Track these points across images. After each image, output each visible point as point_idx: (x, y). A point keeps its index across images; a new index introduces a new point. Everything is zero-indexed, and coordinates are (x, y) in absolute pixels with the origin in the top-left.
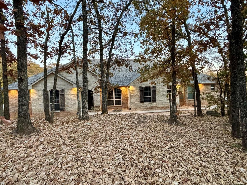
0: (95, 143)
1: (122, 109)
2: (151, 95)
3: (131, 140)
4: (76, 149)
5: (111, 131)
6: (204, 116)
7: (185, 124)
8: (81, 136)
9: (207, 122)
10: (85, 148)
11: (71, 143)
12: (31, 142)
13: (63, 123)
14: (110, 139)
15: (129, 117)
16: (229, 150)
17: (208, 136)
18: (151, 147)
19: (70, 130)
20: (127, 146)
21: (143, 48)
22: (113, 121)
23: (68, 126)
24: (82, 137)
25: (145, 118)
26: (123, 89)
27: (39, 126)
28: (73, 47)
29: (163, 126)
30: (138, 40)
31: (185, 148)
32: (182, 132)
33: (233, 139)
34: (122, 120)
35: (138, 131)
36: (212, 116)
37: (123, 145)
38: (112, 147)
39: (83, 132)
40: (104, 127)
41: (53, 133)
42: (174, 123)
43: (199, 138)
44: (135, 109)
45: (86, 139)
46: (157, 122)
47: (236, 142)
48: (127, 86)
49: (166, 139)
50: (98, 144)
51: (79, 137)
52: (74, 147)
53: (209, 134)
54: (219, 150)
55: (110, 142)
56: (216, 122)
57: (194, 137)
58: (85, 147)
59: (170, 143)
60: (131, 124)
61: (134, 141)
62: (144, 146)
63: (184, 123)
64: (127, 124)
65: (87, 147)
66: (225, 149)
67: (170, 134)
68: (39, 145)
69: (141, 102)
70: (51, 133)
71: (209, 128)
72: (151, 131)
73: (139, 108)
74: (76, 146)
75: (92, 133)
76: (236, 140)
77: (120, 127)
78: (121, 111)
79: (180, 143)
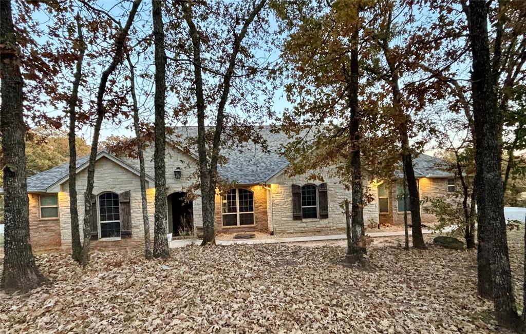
0: (166, 312)
1: (254, 233)
2: (318, 203)
3: (249, 304)
4: (121, 325)
5: (210, 283)
6: (427, 249)
7: (382, 266)
8: (141, 294)
9: (432, 263)
10: (140, 323)
11: (113, 311)
12: (26, 308)
13: (109, 265)
14: (203, 302)
15: (260, 250)
16: (463, 328)
17: (425, 294)
18: (288, 321)
19: (119, 280)
20: (236, 318)
21: (292, 102)
22: (222, 261)
23: (118, 271)
24: (143, 297)
25: (295, 253)
26: (257, 190)
27: (55, 272)
28: (132, 100)
29: (330, 272)
30: (281, 84)
31: (367, 322)
32: (368, 285)
33: (480, 300)
34: (243, 257)
35: (270, 284)
36: (446, 247)
37: (226, 316)
38: (203, 320)
39: (149, 285)
40: (197, 274)
41: (81, 288)
42: (356, 264)
43: (405, 299)
44: (283, 232)
45: (150, 302)
46: (318, 262)
47: (485, 308)
48: (266, 185)
49: (328, 302)
50: (171, 312)
51: (136, 297)
52: (117, 320)
53: (428, 289)
54: (442, 325)
55: (202, 307)
56: (452, 261)
57: (395, 295)
58: (142, 320)
59: (334, 311)
60: (261, 268)
61: (254, 305)
62: (274, 318)
63: (380, 264)
64: (250, 266)
65: (147, 321)
66: (455, 324)
67: (341, 290)
68: (40, 316)
69: (296, 218)
70: (78, 287)
71: (432, 275)
72: (300, 284)
73: (291, 231)
74: (122, 317)
75: (166, 288)
76: (487, 303)
77: (232, 274)
78: (252, 237)
79: (359, 309)
